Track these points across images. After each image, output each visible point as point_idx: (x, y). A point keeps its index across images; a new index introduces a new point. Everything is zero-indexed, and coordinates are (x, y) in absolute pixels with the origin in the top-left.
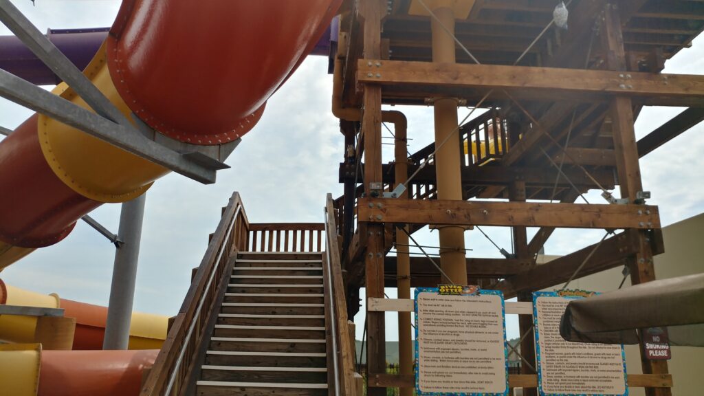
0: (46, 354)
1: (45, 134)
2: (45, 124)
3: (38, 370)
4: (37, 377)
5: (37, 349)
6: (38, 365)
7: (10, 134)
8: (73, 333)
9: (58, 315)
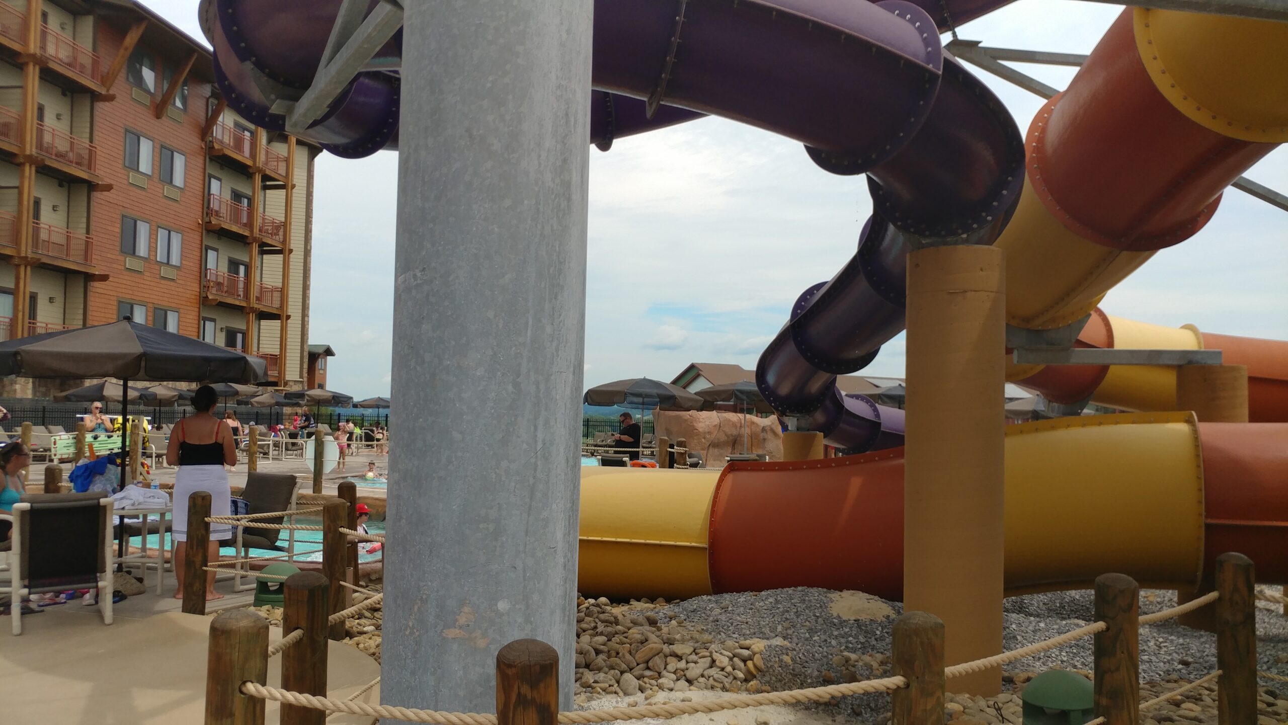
0: (1207, 429)
1: (1150, 43)
2: (1147, 26)
3: (1198, 456)
4: (1199, 466)
5: (1189, 421)
6: (1197, 446)
7: (1086, 63)
8: (1246, 393)
9: (1210, 362)
